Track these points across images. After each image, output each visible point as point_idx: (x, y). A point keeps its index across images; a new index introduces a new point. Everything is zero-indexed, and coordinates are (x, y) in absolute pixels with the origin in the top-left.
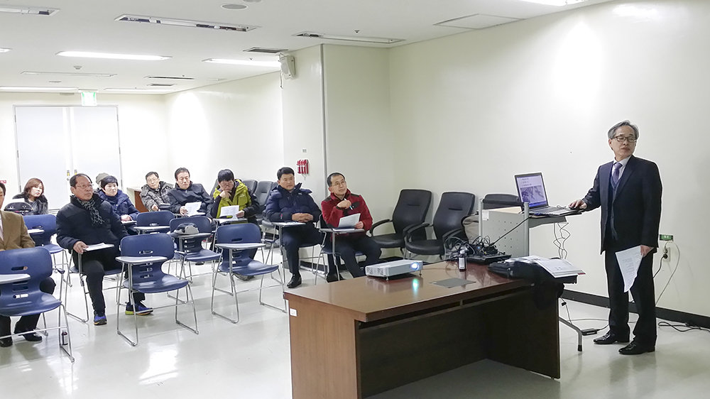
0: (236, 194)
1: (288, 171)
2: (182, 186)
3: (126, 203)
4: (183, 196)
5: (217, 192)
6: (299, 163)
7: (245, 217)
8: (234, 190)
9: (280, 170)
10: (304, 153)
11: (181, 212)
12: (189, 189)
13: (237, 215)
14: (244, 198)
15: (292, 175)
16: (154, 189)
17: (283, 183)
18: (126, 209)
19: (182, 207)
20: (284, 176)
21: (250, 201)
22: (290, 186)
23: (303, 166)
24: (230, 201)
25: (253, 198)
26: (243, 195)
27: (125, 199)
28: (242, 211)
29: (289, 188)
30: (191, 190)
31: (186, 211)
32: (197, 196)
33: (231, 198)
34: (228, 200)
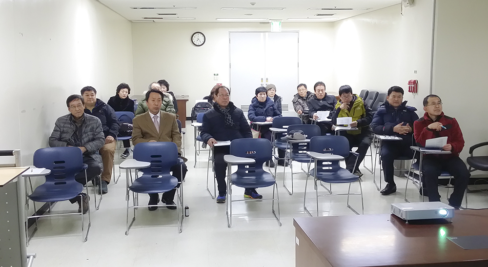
0: (354, 106)
1: (399, 90)
2: (319, 97)
3: (272, 107)
4: (318, 105)
5: (339, 104)
6: (410, 82)
7: (358, 127)
8: (352, 103)
9: (392, 88)
10: (416, 74)
11: (314, 117)
12: (324, 99)
13: (351, 125)
14: (359, 111)
15: (401, 94)
16: (302, 97)
17: (390, 100)
18: (272, 113)
19: (315, 114)
20: (393, 93)
21: (365, 113)
22: (397, 102)
23: (413, 86)
24: (348, 113)
25: (367, 111)
26: (359, 108)
27: (271, 104)
28: (355, 122)
29: (395, 105)
30: (325, 100)
31: (317, 117)
32: (329, 105)
33: (349, 110)
34: (347, 111)
